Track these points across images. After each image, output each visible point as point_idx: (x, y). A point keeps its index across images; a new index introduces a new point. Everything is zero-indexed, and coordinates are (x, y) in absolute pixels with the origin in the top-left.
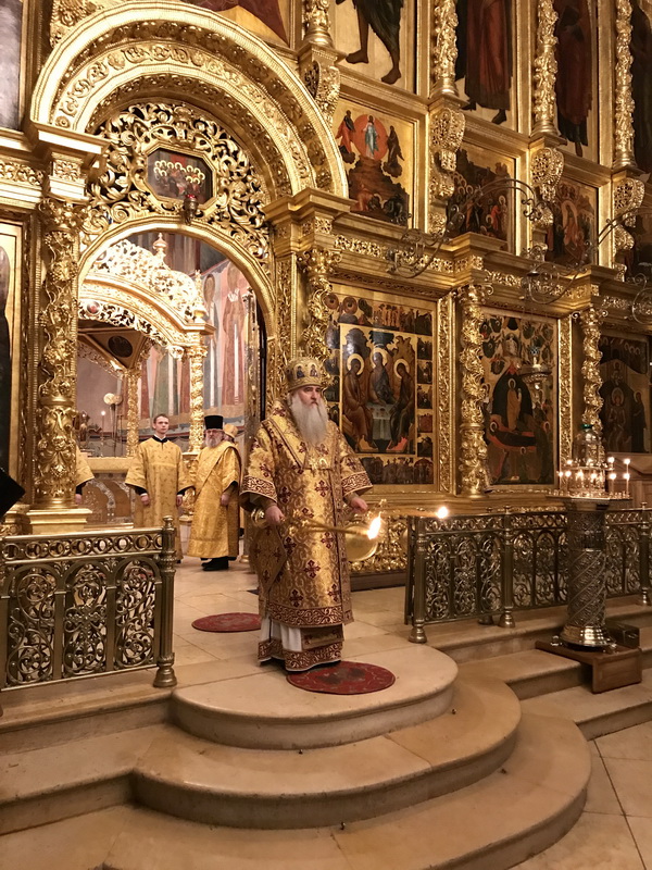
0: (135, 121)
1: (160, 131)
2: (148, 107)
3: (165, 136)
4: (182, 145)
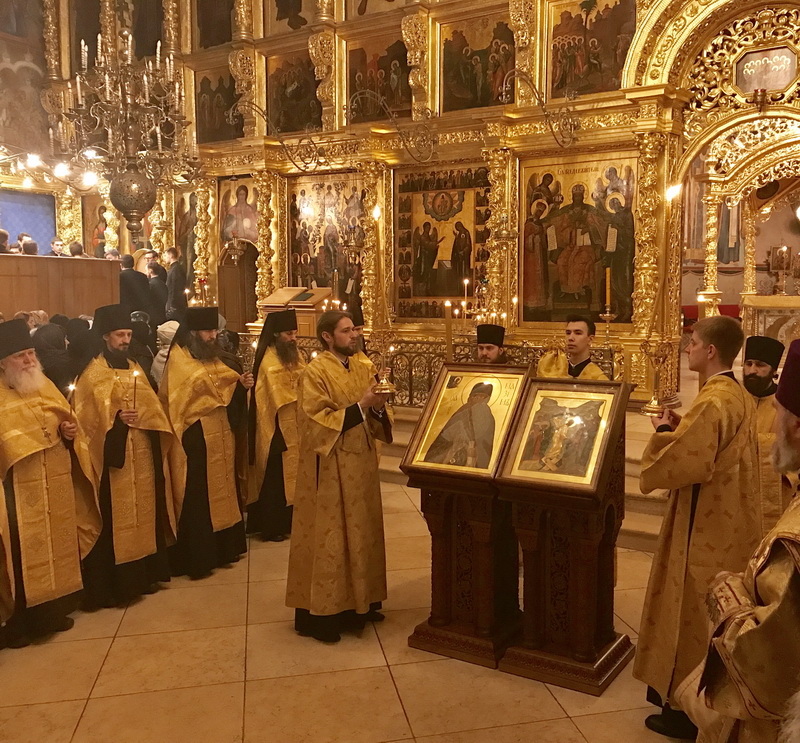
0: (724, 40)
1: (746, 40)
2: (736, 24)
3: (750, 42)
4: (765, 44)
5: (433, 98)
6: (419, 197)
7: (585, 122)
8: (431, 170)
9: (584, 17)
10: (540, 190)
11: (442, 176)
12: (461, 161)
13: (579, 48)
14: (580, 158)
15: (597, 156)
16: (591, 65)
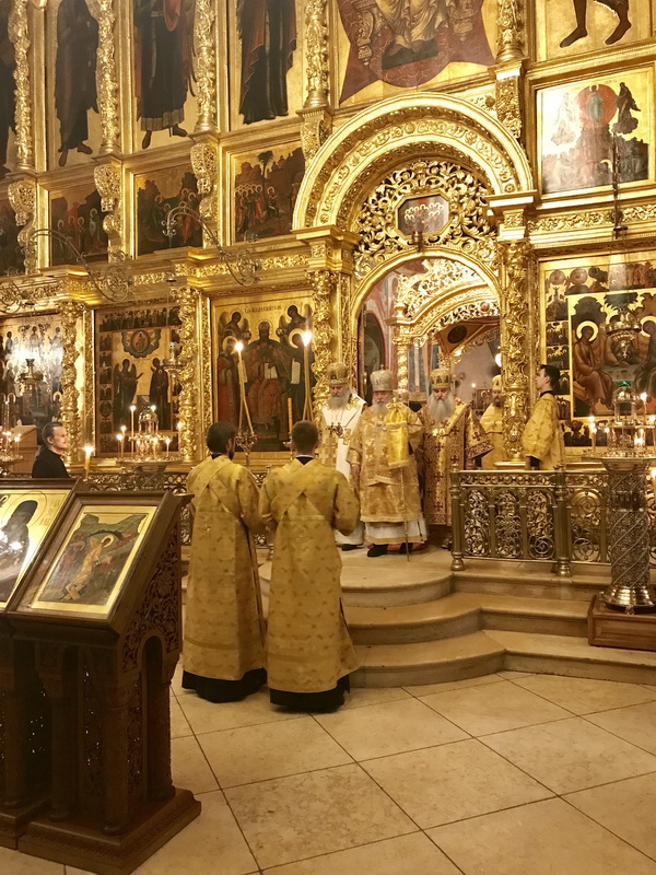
2: (395, 174)
3: (408, 191)
4: (421, 191)
5: (128, 242)
6: (118, 335)
7: (265, 263)
8: (129, 310)
9: (262, 167)
10: (230, 328)
11: (139, 316)
12: (155, 301)
13: (259, 195)
14: (265, 297)
15: (279, 296)
16: (269, 211)
